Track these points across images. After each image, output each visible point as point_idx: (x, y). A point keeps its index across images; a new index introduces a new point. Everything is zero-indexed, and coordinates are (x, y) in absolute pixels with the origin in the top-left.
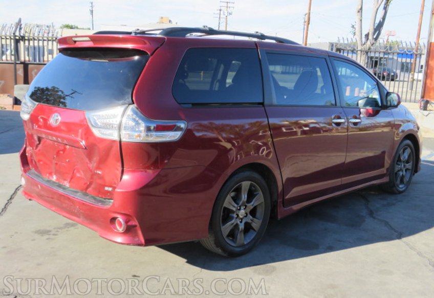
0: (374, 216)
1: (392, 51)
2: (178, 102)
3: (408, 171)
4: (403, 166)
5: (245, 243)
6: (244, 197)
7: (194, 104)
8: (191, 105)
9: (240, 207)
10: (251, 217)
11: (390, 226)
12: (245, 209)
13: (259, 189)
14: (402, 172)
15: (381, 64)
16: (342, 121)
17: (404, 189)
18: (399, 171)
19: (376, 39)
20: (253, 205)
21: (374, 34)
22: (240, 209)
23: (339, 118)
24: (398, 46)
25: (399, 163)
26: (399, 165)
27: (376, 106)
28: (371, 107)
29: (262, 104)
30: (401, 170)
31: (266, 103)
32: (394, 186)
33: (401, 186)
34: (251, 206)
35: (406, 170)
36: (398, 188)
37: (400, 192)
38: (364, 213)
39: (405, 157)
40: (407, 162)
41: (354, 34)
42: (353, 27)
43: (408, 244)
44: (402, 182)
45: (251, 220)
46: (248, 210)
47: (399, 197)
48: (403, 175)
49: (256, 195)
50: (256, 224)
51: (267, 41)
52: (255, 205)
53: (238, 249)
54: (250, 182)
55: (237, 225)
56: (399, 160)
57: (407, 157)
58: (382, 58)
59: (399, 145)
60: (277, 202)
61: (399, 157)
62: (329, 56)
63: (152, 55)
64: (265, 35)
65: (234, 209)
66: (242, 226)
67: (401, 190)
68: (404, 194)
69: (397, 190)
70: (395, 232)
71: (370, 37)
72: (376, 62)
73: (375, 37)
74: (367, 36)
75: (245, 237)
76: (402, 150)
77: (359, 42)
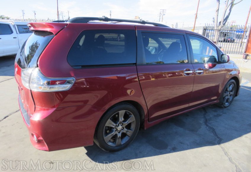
0: (207, 123)
1: (232, 30)
2: (70, 65)
3: (231, 96)
4: (228, 93)
5: (122, 144)
6: (121, 119)
7: (83, 66)
8: (81, 67)
9: (118, 124)
10: (126, 129)
11: (216, 133)
12: (122, 125)
13: (132, 113)
14: (228, 96)
15: (228, 35)
16: (191, 72)
17: (228, 105)
18: (226, 96)
19: (224, 24)
20: (127, 123)
21: (224, 22)
22: (118, 126)
23: (189, 70)
24: (235, 27)
25: (226, 92)
26: (226, 93)
27: (214, 62)
28: (211, 62)
29: (136, 64)
30: (227, 95)
31: (138, 63)
32: (222, 104)
33: (226, 104)
34: (126, 123)
35: (230, 96)
36: (225, 105)
37: (225, 107)
38: (202, 121)
39: (230, 89)
40: (231, 91)
41: (214, 22)
42: (214, 19)
43: (224, 150)
44: (227, 101)
45: (126, 131)
46: (124, 126)
47: (225, 110)
48: (228, 98)
49: (130, 117)
50: (130, 133)
51: (146, 25)
52: (129, 123)
53: (116, 148)
54: (125, 111)
55: (116, 135)
56: (227, 90)
57: (231, 89)
58: (228, 33)
59: (228, 82)
60: (144, 120)
61: (227, 89)
62: (186, 34)
63: (56, 35)
64: (146, 21)
65: (113, 127)
66: (119, 135)
67: (226, 106)
68: (227, 108)
69: (224, 106)
70: (217, 138)
71: (222, 23)
72: (225, 34)
73: (224, 23)
74: (220, 23)
75: (121, 140)
76: (229, 85)
77: (215, 26)
